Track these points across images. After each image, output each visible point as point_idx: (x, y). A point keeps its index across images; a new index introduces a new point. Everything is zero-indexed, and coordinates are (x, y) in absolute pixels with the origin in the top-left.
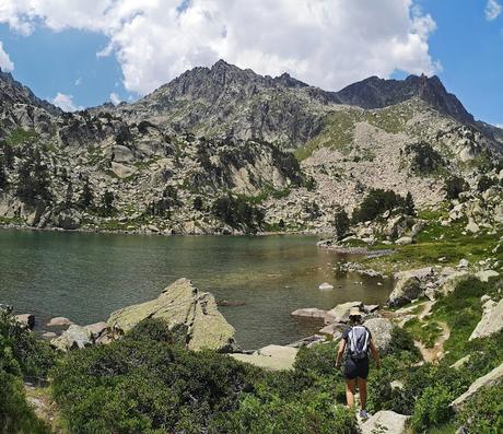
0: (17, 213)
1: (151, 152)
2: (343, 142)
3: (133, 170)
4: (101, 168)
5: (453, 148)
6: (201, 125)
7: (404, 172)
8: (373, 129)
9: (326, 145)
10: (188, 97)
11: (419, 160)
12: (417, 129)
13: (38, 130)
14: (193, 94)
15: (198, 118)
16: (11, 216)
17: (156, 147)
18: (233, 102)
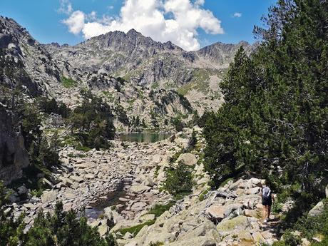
1: (130, 96)
2: (204, 87)
3: (128, 105)
9: (195, 88)
10: (112, 49)
14: (116, 47)
15: (120, 64)
17: (132, 93)
18: (141, 57)
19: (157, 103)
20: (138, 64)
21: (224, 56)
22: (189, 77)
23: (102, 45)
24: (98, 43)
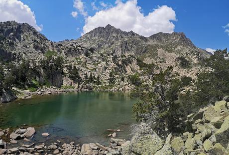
0: (71, 84)
1: (97, 60)
2: (154, 56)
3: (93, 66)
4: (83, 66)
5: (192, 59)
6: (102, 48)
7: (177, 67)
8: (164, 51)
9: (149, 56)
10: (97, 38)
11: (182, 63)
12: (179, 52)
13: (56, 51)
14: (99, 36)
15: (101, 45)
16: (68, 86)
17: (99, 58)
18: (114, 40)
19: (117, 64)
20: (112, 44)
21: (164, 40)
22: (144, 50)
23: (91, 36)
24: (89, 36)
